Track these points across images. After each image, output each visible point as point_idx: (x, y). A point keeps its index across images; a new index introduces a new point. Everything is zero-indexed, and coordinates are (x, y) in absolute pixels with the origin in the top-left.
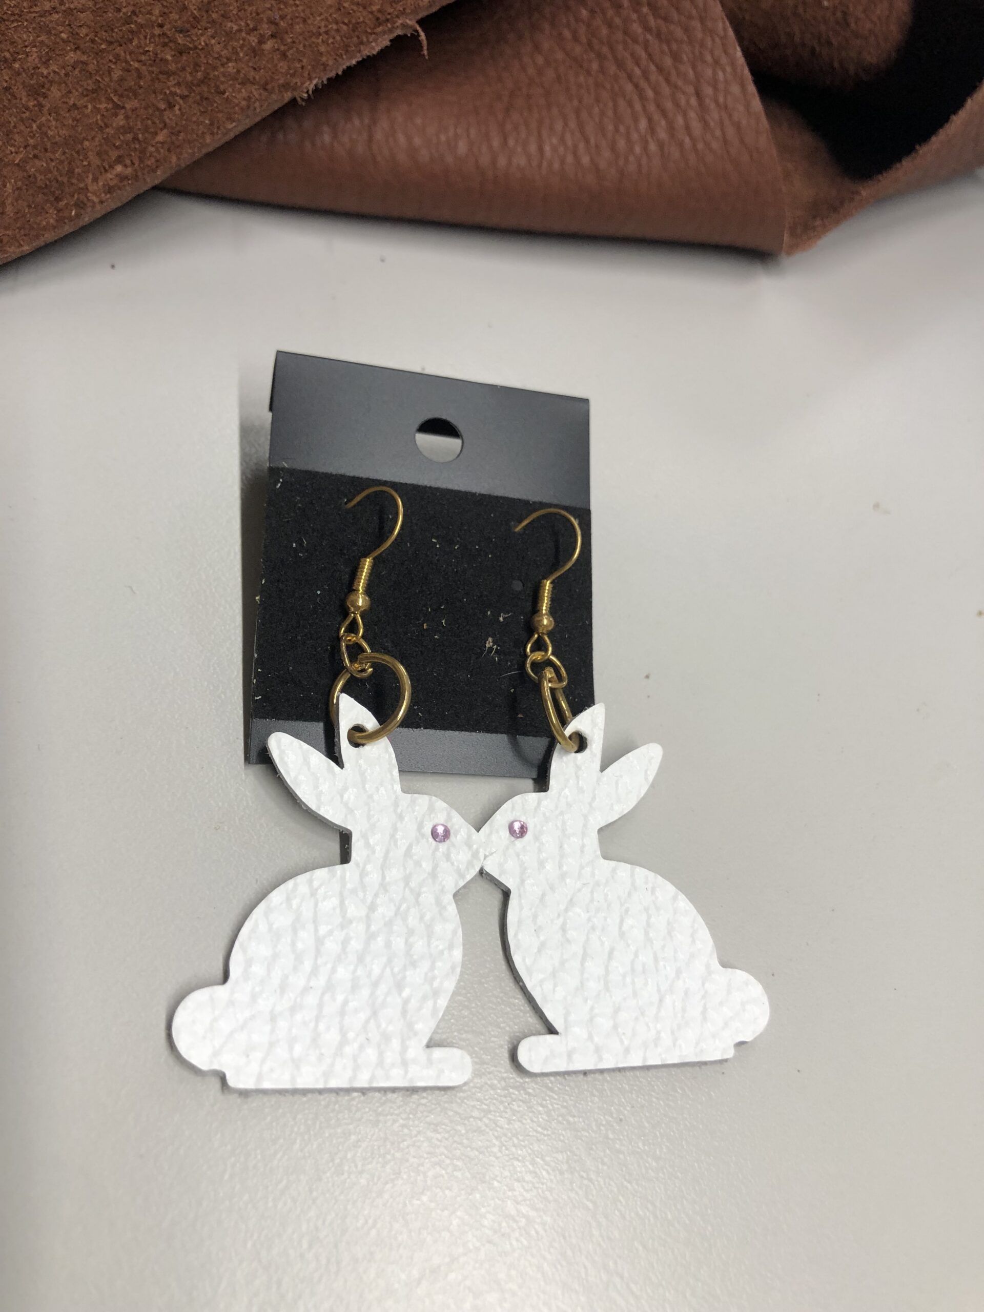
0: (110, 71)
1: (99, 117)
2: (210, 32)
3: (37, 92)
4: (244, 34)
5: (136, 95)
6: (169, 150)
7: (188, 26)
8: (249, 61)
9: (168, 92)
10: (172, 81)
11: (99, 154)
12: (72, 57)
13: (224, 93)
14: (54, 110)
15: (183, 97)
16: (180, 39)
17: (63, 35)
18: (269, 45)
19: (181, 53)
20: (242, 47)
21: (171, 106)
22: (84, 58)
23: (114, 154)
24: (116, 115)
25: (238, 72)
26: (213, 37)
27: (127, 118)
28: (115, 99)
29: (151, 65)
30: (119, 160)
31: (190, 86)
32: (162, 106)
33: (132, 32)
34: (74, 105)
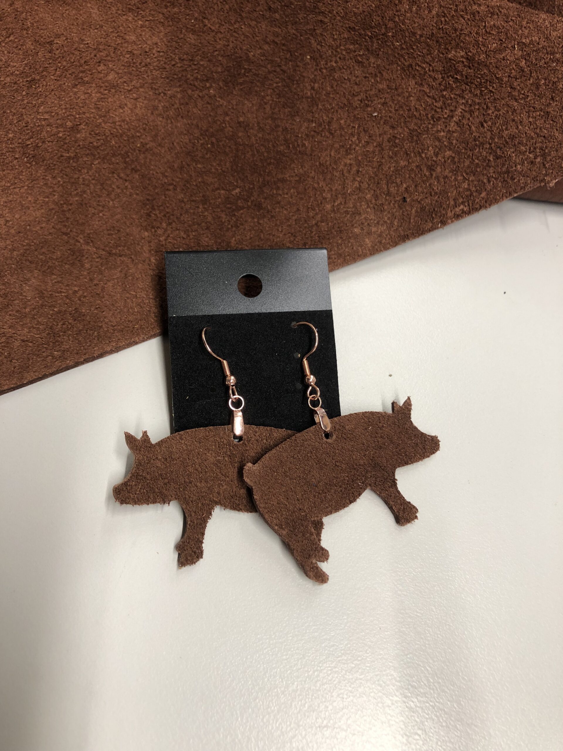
0: (464, 162)
1: (457, 183)
2: (512, 150)
3: (431, 169)
4: (527, 153)
5: (474, 175)
6: (486, 202)
7: (502, 146)
8: (527, 166)
9: (489, 175)
10: (491, 170)
11: (454, 200)
12: (448, 153)
13: (514, 179)
14: (437, 178)
15: (495, 179)
16: (499, 152)
17: (445, 143)
18: (538, 160)
19: (497, 159)
20: (526, 159)
21: (489, 181)
22: (453, 155)
23: (461, 200)
24: (464, 182)
25: (523, 170)
26: (513, 152)
27: (469, 185)
28: (464, 175)
29: (483, 162)
30: (463, 203)
31: (500, 173)
32: (485, 181)
33: (476, 145)
34: (446, 176)
